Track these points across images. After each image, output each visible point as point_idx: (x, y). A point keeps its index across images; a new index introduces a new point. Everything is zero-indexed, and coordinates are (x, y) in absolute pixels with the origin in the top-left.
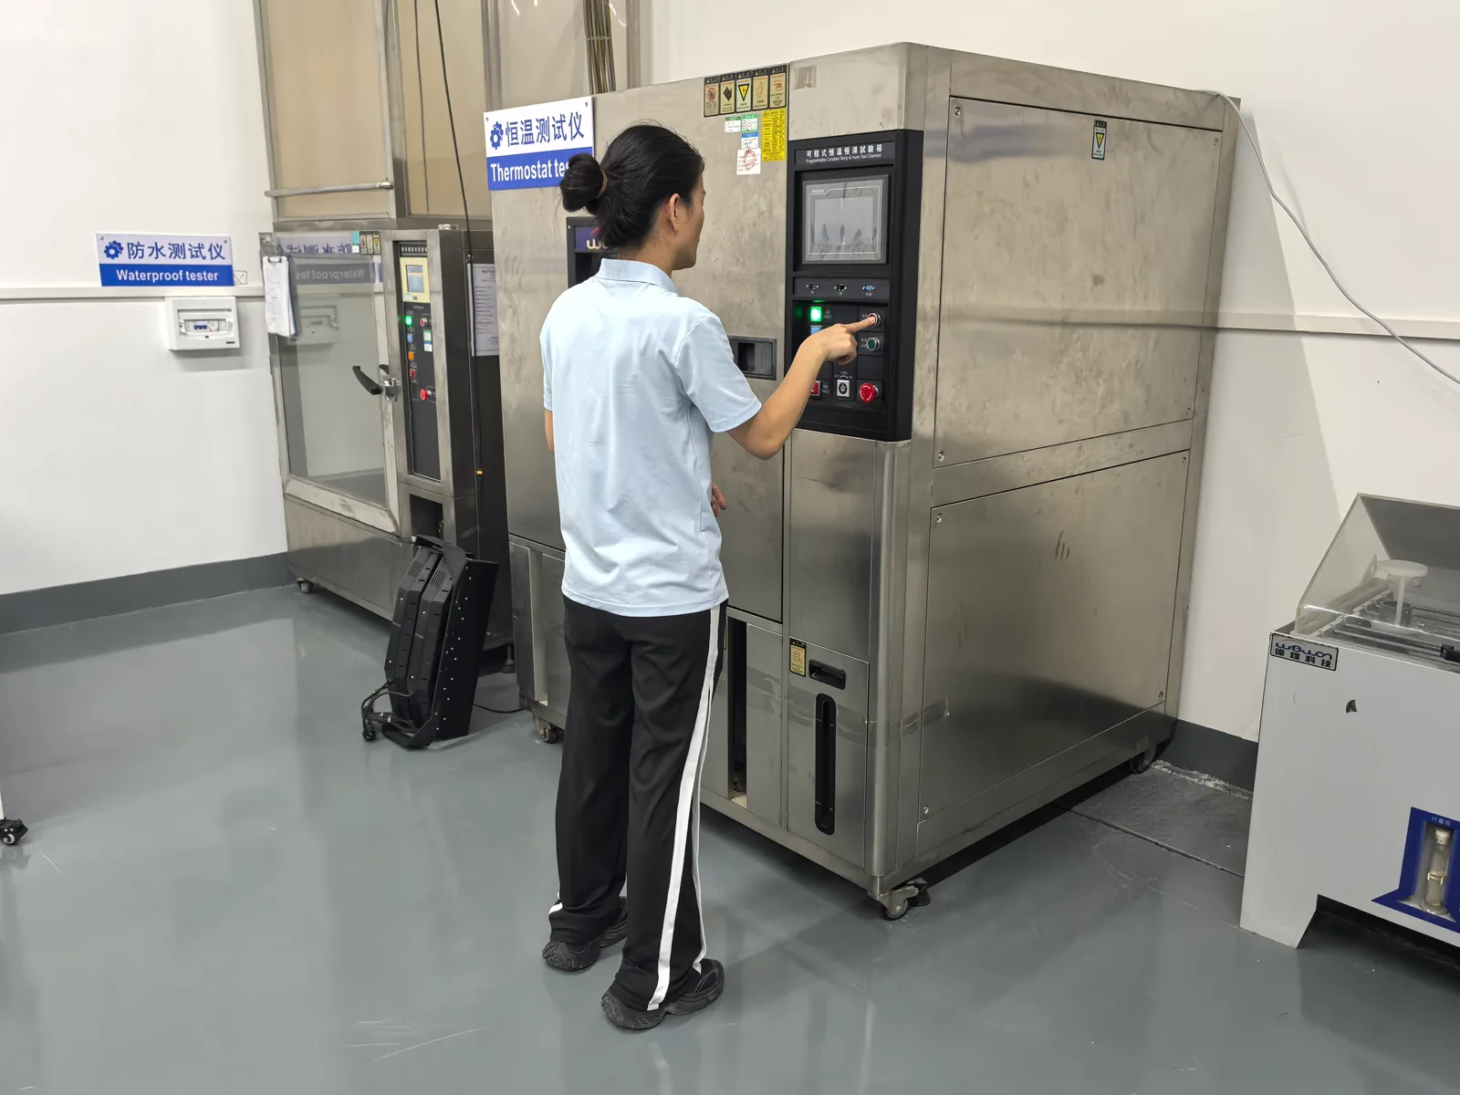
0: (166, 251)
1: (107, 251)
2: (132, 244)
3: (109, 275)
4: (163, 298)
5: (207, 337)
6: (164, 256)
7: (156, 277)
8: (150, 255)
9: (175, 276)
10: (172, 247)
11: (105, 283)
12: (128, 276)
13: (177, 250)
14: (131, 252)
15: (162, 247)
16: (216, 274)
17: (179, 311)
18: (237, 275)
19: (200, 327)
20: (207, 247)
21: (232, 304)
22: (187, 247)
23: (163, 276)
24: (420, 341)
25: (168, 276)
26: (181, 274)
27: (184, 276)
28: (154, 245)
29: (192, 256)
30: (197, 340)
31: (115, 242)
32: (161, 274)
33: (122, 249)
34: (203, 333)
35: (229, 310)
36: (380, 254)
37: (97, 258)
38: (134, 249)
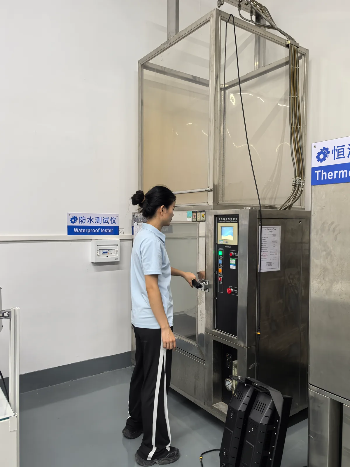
0: (94, 220)
1: (71, 220)
2: (81, 217)
3: (71, 230)
4: (91, 240)
5: (107, 257)
6: (93, 222)
7: (89, 231)
8: (88, 222)
9: (97, 231)
10: (96, 219)
11: (69, 233)
12: (78, 231)
13: (99, 220)
14: (81, 221)
15: (93, 218)
16: (112, 230)
17: (97, 245)
18: (120, 230)
19: (105, 252)
20: (110, 219)
21: (118, 242)
22: (102, 218)
23: (92, 231)
24: (227, 263)
25: (94, 231)
26: (99, 230)
27: (100, 230)
28: (90, 218)
29: (104, 222)
30: (103, 258)
31: (75, 217)
32: (91, 230)
33: (77, 219)
34: (106, 255)
35: (117, 245)
36: (206, 221)
37: (68, 223)
38: (82, 219)
